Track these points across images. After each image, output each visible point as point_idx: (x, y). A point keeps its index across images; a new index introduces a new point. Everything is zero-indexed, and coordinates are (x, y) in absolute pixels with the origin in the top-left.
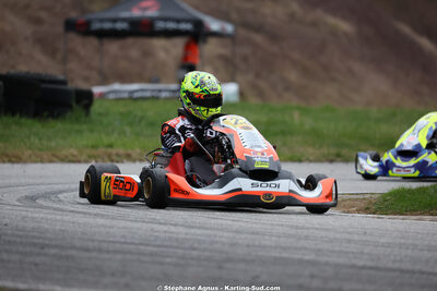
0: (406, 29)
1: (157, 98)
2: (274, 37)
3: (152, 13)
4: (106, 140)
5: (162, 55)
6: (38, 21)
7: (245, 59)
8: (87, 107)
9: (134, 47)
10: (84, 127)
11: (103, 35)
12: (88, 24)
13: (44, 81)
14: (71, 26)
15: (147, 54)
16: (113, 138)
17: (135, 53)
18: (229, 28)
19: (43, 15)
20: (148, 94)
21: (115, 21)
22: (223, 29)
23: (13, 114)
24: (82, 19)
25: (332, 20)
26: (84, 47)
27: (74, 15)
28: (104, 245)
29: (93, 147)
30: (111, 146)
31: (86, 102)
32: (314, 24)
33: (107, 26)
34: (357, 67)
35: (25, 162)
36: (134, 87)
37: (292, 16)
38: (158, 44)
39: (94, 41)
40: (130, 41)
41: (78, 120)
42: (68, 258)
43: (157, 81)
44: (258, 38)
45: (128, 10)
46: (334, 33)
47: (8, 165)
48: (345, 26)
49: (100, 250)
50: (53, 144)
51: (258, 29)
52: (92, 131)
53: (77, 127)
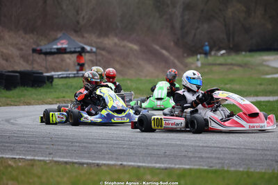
0: (158, 48)
1: (69, 77)
2: (110, 52)
3: (64, 46)
4: (61, 95)
5: (68, 60)
6: (21, 49)
7: (99, 61)
8: (52, 82)
9: (58, 58)
10: (52, 90)
11: (47, 54)
12: (41, 50)
13: (34, 73)
14: (34, 51)
15: (63, 60)
16: (64, 94)
17: (58, 60)
18: (94, 49)
19: (23, 47)
20: (65, 76)
21: (51, 49)
22: (91, 50)
23: (24, 86)
24: (39, 48)
25: (131, 45)
26: (39, 59)
27: (34, 47)
28: (95, 141)
29: (58, 98)
30: (64, 97)
31: (50, 80)
32: (124, 46)
33: (48, 50)
34: (141, 62)
35: (33, 105)
36: (59, 73)
37: (115, 44)
38: (66, 56)
39: (43, 56)
40: (56, 56)
41: (48, 88)
42: (85, 147)
43: (68, 71)
44: (103, 53)
45: (57, 45)
46: (131, 49)
47: (27, 106)
48: (135, 47)
49: (95, 143)
50: (42, 97)
51: (104, 49)
52: (55, 92)
53: (49, 90)
